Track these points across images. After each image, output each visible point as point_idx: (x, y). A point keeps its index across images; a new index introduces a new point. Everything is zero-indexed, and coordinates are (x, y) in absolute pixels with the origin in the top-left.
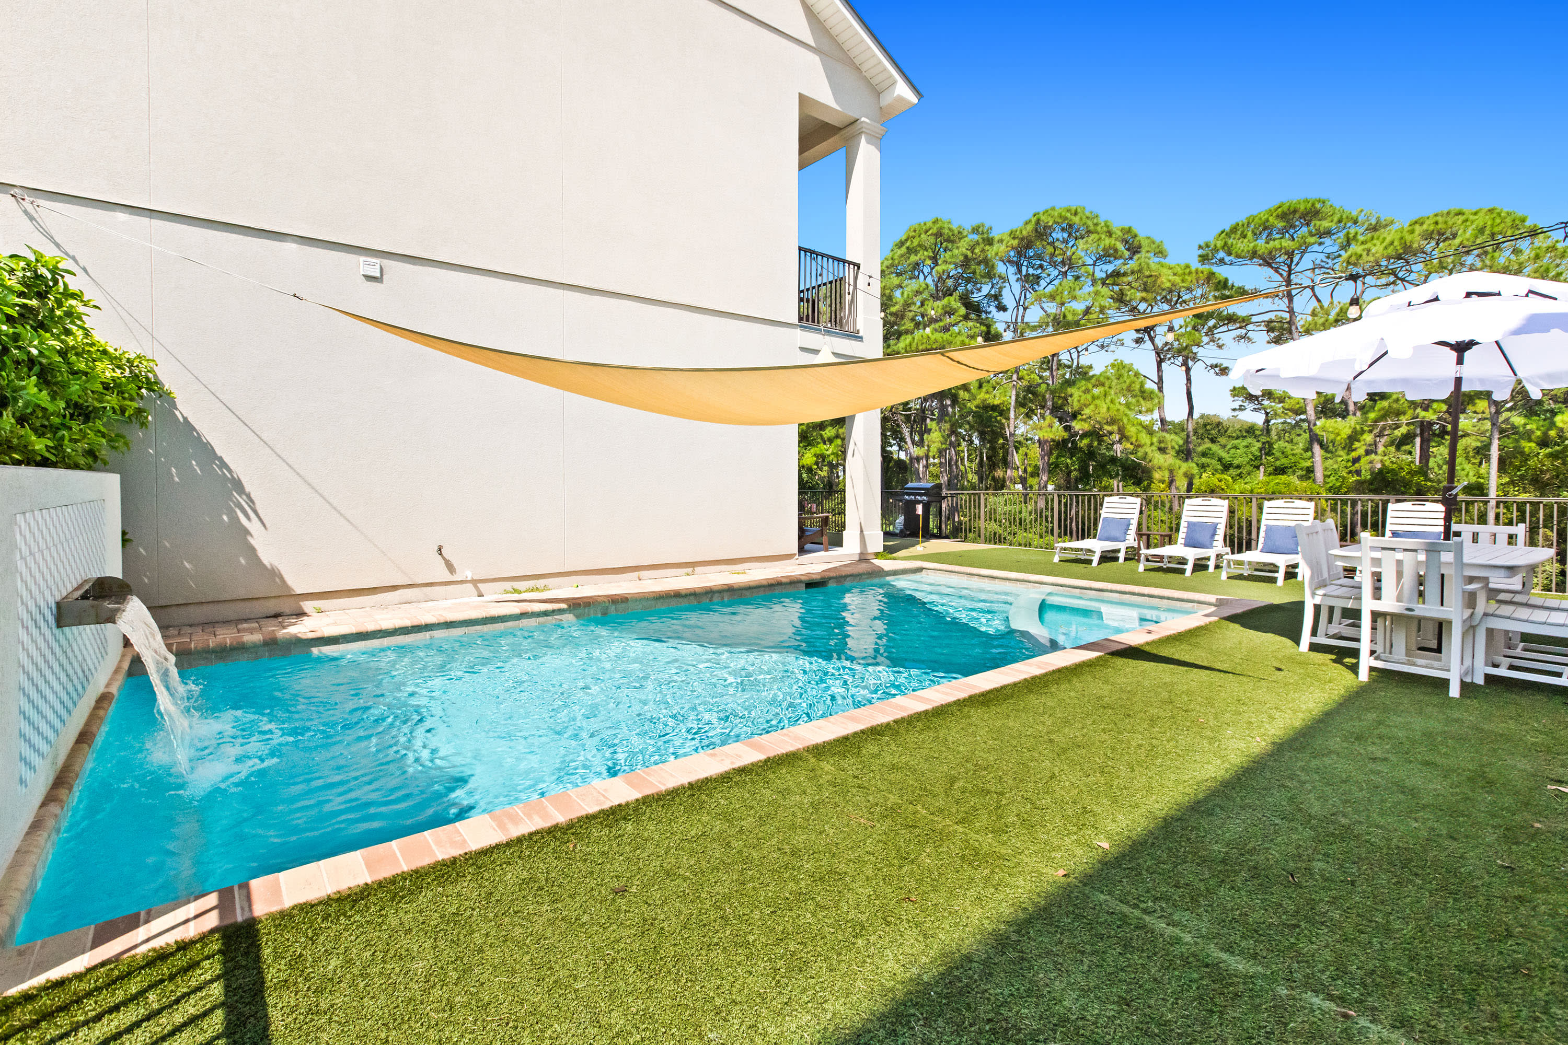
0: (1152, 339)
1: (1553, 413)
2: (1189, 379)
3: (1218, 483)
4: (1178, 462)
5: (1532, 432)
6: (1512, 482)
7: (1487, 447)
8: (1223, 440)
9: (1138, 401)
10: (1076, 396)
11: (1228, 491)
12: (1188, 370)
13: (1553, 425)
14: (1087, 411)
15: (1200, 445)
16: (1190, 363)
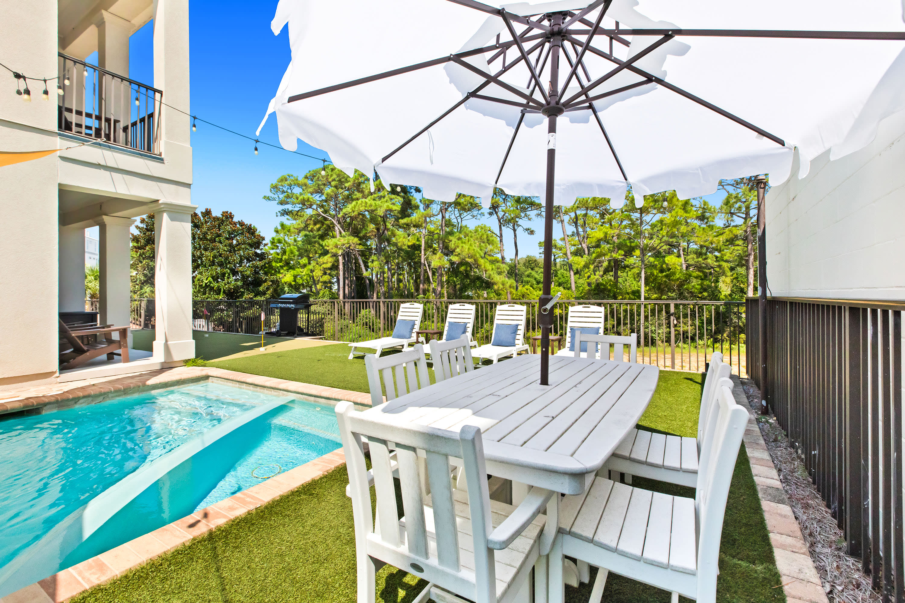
0: (496, 213)
1: (664, 257)
2: (515, 236)
3: (526, 291)
4: (507, 279)
5: (656, 265)
6: (650, 290)
7: (640, 273)
8: (536, 269)
9: (486, 245)
10: (453, 242)
11: (531, 295)
12: (515, 230)
13: (664, 262)
14: (458, 250)
15: (526, 271)
16: (516, 227)
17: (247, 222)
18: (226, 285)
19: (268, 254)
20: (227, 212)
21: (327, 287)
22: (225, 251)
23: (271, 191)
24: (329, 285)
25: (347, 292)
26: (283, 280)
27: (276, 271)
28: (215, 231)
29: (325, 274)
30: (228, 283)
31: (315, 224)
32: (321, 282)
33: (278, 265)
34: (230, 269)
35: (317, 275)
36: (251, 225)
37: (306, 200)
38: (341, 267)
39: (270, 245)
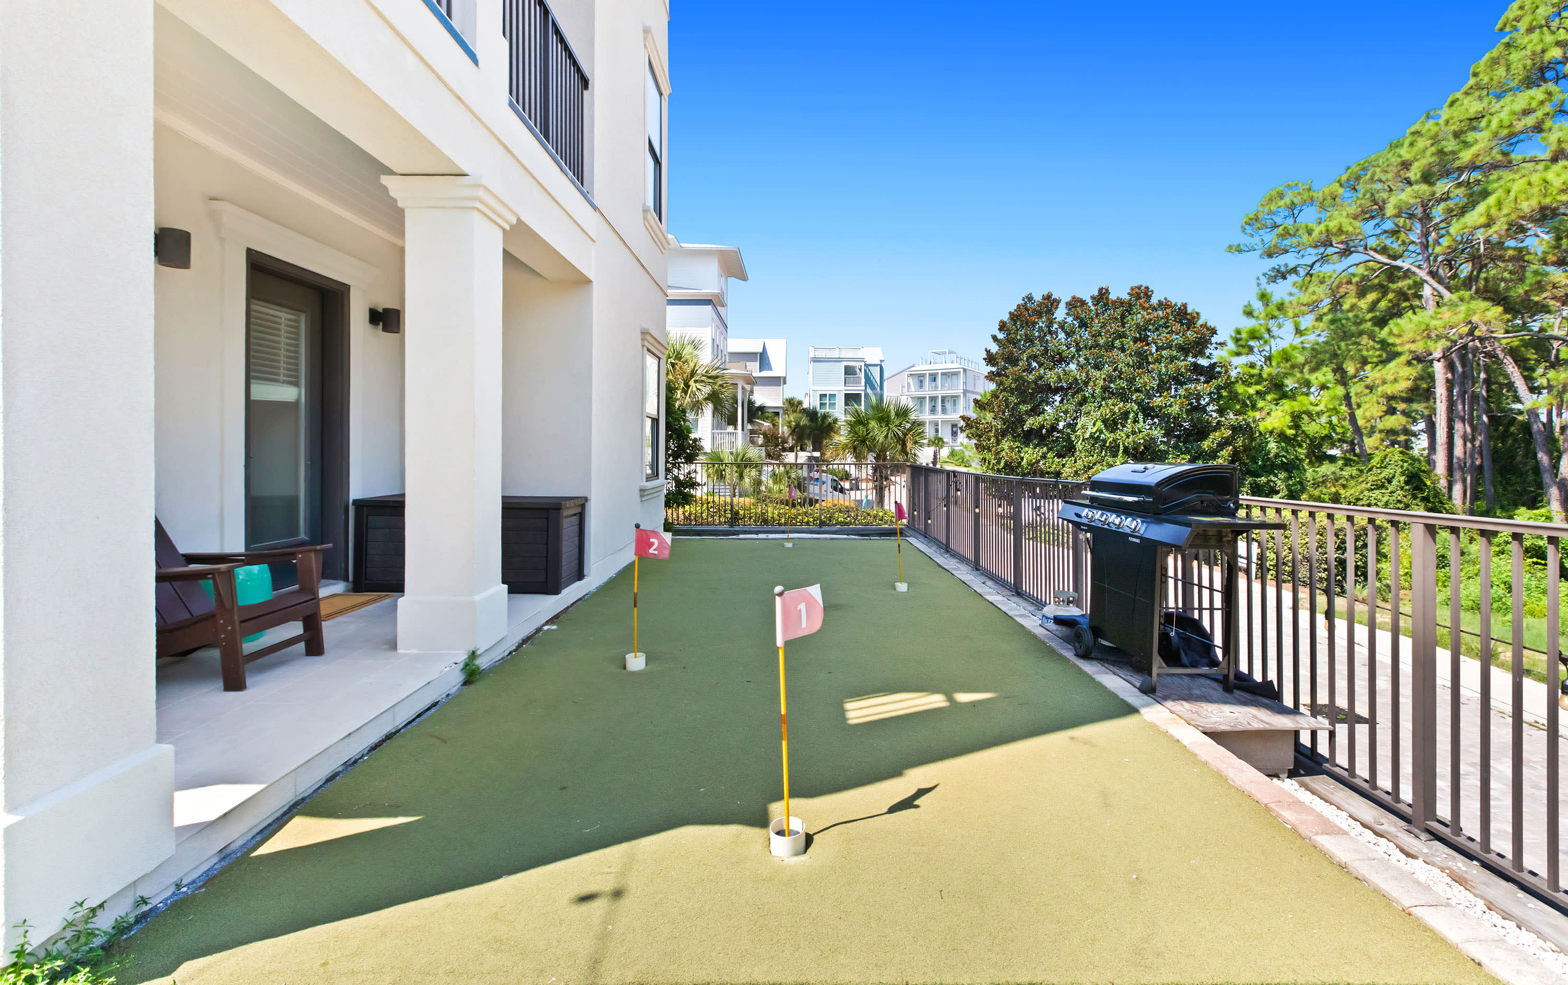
17: (1177, 299)
18: (1128, 437)
19: (1226, 366)
20: (1139, 288)
21: (1398, 443)
22: (1128, 365)
23: (1244, 229)
24: (1402, 438)
25: (1458, 451)
26: (1262, 426)
27: (1244, 405)
28: (1114, 327)
29: (1391, 411)
30: (1134, 433)
31: (1362, 294)
32: (1381, 431)
33: (1252, 390)
34: (1139, 404)
35: (1368, 414)
36: (1185, 306)
37: (1334, 230)
38: (1440, 390)
39: (1231, 346)
